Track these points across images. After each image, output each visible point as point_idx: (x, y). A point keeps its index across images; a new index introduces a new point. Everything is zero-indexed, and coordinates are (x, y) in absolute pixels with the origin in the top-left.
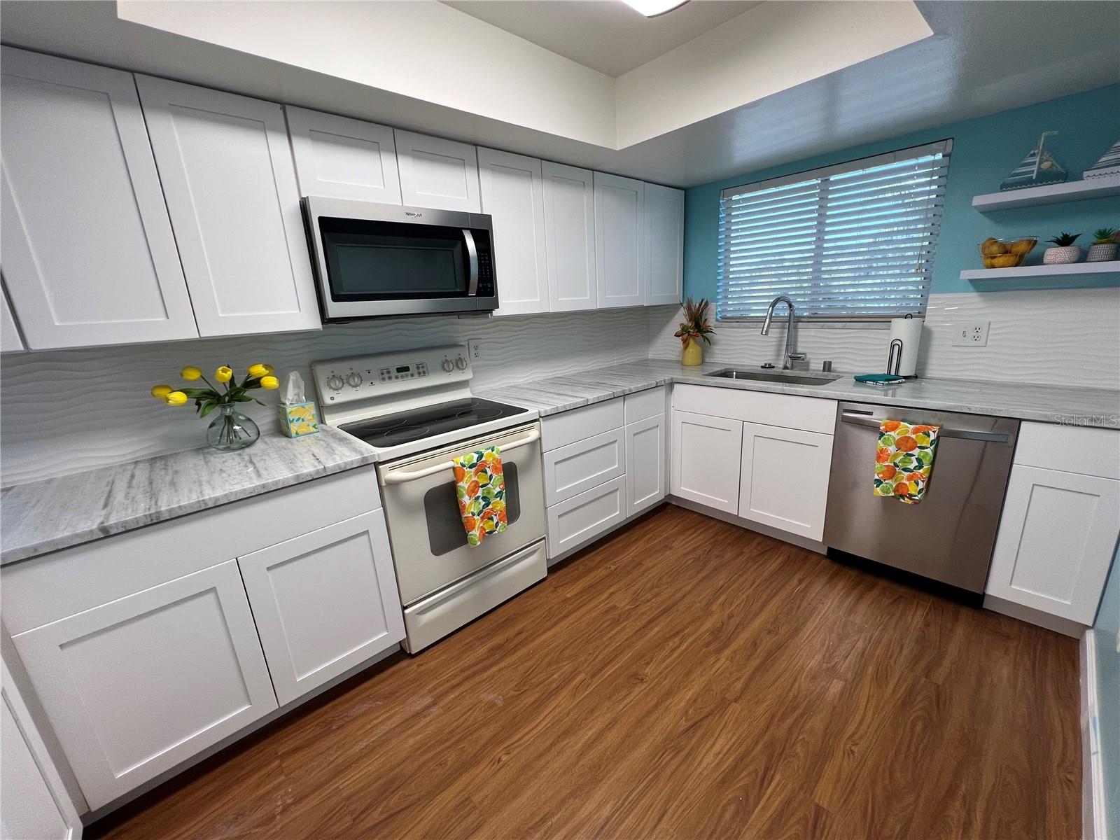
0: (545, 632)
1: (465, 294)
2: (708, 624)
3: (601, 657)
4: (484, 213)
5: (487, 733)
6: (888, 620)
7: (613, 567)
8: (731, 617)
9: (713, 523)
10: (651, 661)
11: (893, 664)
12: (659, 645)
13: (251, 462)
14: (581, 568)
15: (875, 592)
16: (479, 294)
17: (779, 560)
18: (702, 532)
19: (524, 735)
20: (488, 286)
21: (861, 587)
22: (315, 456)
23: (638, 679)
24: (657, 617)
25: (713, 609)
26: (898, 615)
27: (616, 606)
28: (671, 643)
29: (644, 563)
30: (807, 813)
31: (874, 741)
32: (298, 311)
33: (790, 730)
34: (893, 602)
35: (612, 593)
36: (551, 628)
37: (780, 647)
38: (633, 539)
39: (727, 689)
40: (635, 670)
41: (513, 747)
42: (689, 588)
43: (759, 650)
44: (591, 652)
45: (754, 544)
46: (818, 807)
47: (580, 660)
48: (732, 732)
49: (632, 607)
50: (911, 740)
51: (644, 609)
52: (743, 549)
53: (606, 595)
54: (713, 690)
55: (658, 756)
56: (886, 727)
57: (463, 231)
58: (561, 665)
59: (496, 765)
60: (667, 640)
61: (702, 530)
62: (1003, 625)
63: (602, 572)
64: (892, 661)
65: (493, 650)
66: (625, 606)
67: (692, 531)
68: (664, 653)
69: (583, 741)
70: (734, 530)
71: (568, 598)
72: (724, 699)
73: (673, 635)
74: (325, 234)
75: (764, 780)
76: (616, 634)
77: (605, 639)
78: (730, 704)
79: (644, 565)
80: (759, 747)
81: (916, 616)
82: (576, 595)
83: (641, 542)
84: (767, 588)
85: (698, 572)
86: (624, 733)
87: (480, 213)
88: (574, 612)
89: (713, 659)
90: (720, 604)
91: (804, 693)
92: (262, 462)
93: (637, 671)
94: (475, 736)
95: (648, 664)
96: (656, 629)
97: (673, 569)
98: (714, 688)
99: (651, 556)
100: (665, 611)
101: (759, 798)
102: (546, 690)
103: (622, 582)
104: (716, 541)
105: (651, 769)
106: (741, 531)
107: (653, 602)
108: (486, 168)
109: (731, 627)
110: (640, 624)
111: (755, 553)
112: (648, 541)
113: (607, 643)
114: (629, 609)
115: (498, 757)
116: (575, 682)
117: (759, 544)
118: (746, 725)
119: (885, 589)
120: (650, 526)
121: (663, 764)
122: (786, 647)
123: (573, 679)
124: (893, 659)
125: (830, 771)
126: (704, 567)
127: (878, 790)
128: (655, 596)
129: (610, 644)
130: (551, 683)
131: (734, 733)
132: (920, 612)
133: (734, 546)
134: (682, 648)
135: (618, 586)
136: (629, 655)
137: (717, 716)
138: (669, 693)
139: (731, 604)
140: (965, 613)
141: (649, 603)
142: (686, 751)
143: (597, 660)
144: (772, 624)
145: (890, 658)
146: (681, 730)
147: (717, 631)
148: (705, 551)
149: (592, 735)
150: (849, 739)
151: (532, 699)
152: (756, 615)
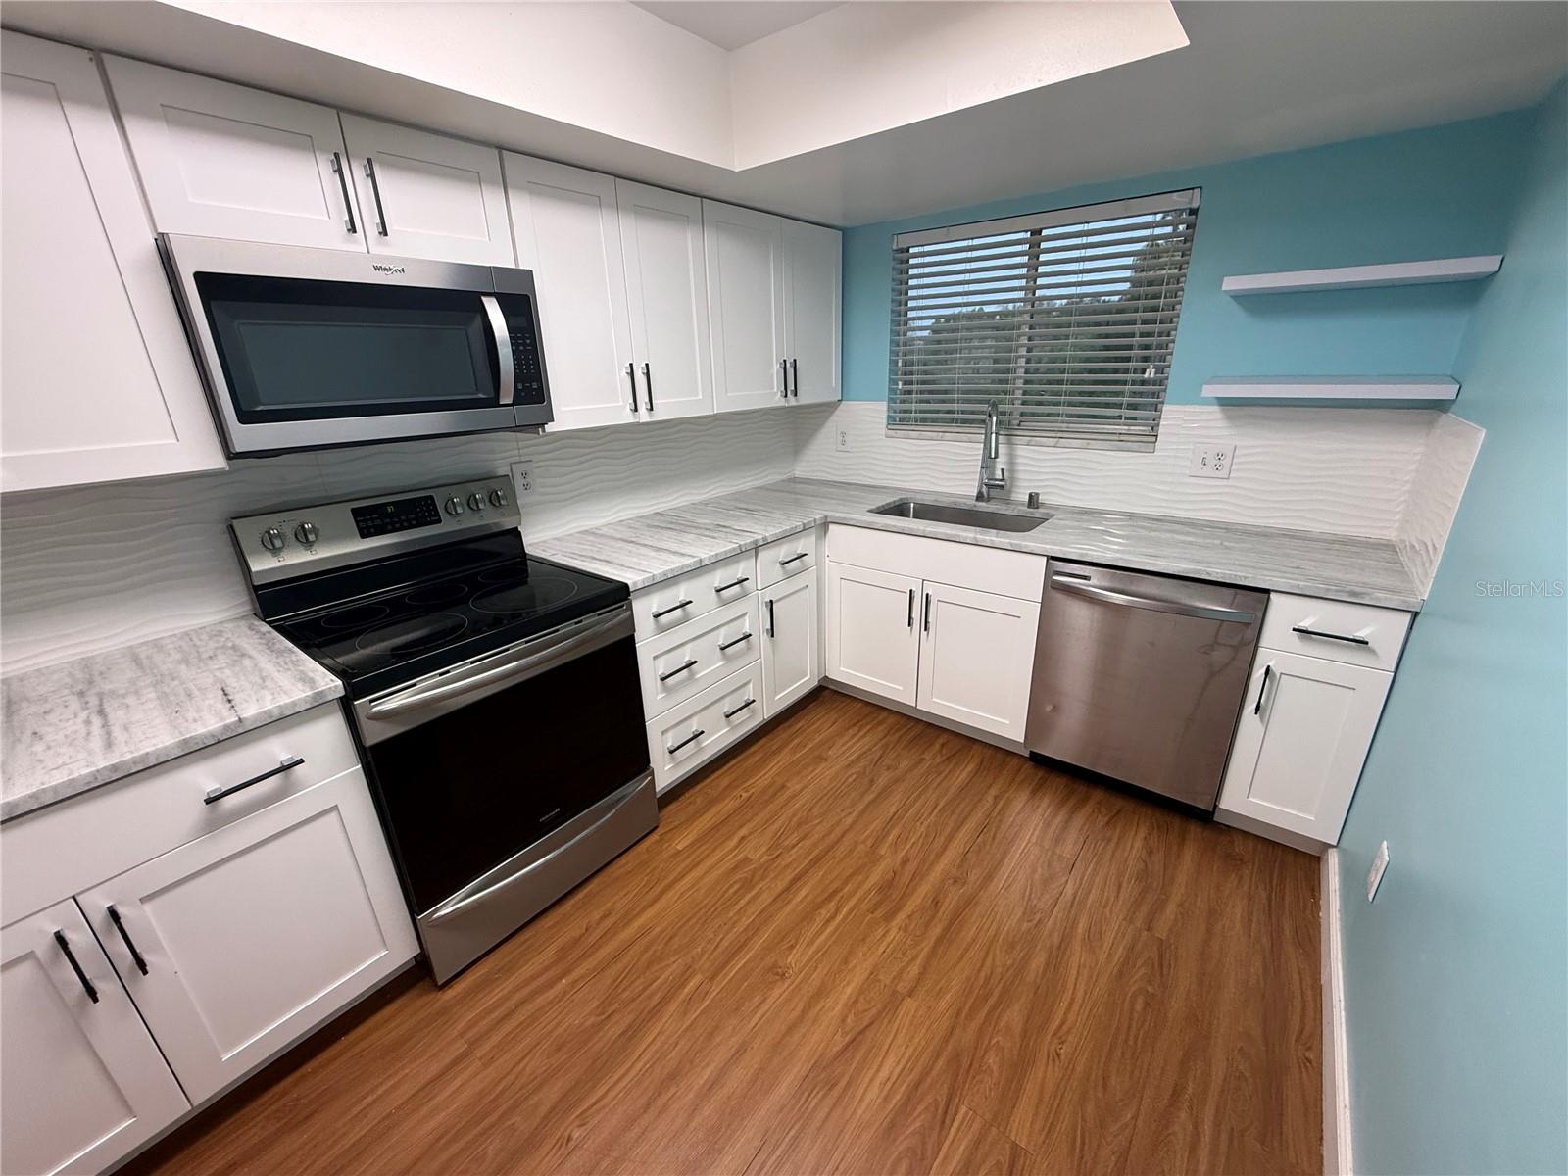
0: (644, 910)
1: (494, 402)
2: (875, 877)
3: (725, 943)
4: (521, 268)
5: (550, 1095)
6: (1104, 848)
7: (745, 795)
8: (905, 862)
9: (885, 714)
10: (796, 943)
11: (1108, 914)
12: (808, 916)
13: (101, 712)
14: (698, 800)
15: (1088, 808)
16: (518, 399)
17: (969, 769)
18: (869, 731)
19: (608, 1090)
20: (533, 386)
21: (1071, 803)
22: (226, 694)
23: (777, 974)
24: (806, 871)
25: (882, 852)
26: (1115, 839)
27: (747, 858)
28: (823, 912)
29: (788, 785)
30: (1001, 1158)
31: (1085, 1033)
32: (175, 441)
33: (980, 1032)
34: (1108, 823)
35: (743, 838)
36: (652, 905)
37: (970, 901)
38: (774, 748)
39: (898, 977)
40: (773, 960)
41: (589, 1113)
42: (849, 820)
43: (941, 911)
44: (712, 936)
45: (937, 746)
46: (1015, 1146)
47: (694, 952)
48: (905, 1045)
49: (771, 857)
50: (1129, 1028)
51: (788, 858)
52: (924, 752)
53: (735, 840)
54: (879, 981)
55: (803, 1099)
56: (1100, 1010)
57: (484, 299)
58: (667, 963)
59: (563, 1148)
60: (820, 906)
61: (868, 727)
62: (1236, 843)
63: (728, 805)
64: (1107, 911)
65: (563, 952)
66: (761, 857)
67: (856, 729)
68: (814, 928)
69: (696, 1087)
70: (912, 724)
71: (679, 851)
72: (894, 992)
73: (826, 899)
74: (213, 303)
75: (944, 1116)
76: (748, 902)
77: (731, 914)
78: (902, 999)
79: (789, 788)
80: (941, 1063)
81: (1136, 841)
82: (692, 844)
83: (786, 750)
84: (953, 812)
85: (862, 796)
86: (755, 1066)
87: (514, 266)
88: (687, 873)
89: (880, 932)
90: (891, 844)
91: (999, 970)
92: (121, 713)
93: (776, 961)
94: (532, 1102)
95: (792, 947)
96: (803, 892)
97: (828, 792)
98: (881, 977)
99: (798, 773)
100: (817, 860)
101: (940, 1145)
102: (644, 1009)
103: (758, 819)
104: (887, 744)
105: (795, 1119)
106: (920, 727)
107: (801, 847)
108: (520, 188)
109: (907, 876)
110: (780, 885)
111: (939, 759)
112: (794, 750)
113: (735, 919)
114: (766, 862)
115: (567, 1134)
116: (686, 990)
117: (943, 745)
118: (923, 1031)
119: (1099, 803)
120: (800, 725)
121: (810, 1110)
122: (976, 903)
123: (683, 985)
124: (1108, 908)
125: (1030, 1089)
126: (872, 786)
127: (1090, 1108)
128: (804, 838)
129: (739, 920)
130: (650, 997)
131: (908, 1046)
132: (1142, 832)
133: (910, 751)
134: (839, 918)
135: (751, 826)
136: (765, 935)
137: (886, 1021)
138: (821, 992)
139: (906, 843)
140: (1194, 830)
141: (796, 849)
142: (843, 1083)
143: (720, 950)
144: (960, 867)
145: (1105, 907)
146: (835, 1049)
147: (887, 886)
148: (873, 759)
149: (711, 1074)
150: (1054, 1034)
151: (623, 1026)
152: (939, 856)
